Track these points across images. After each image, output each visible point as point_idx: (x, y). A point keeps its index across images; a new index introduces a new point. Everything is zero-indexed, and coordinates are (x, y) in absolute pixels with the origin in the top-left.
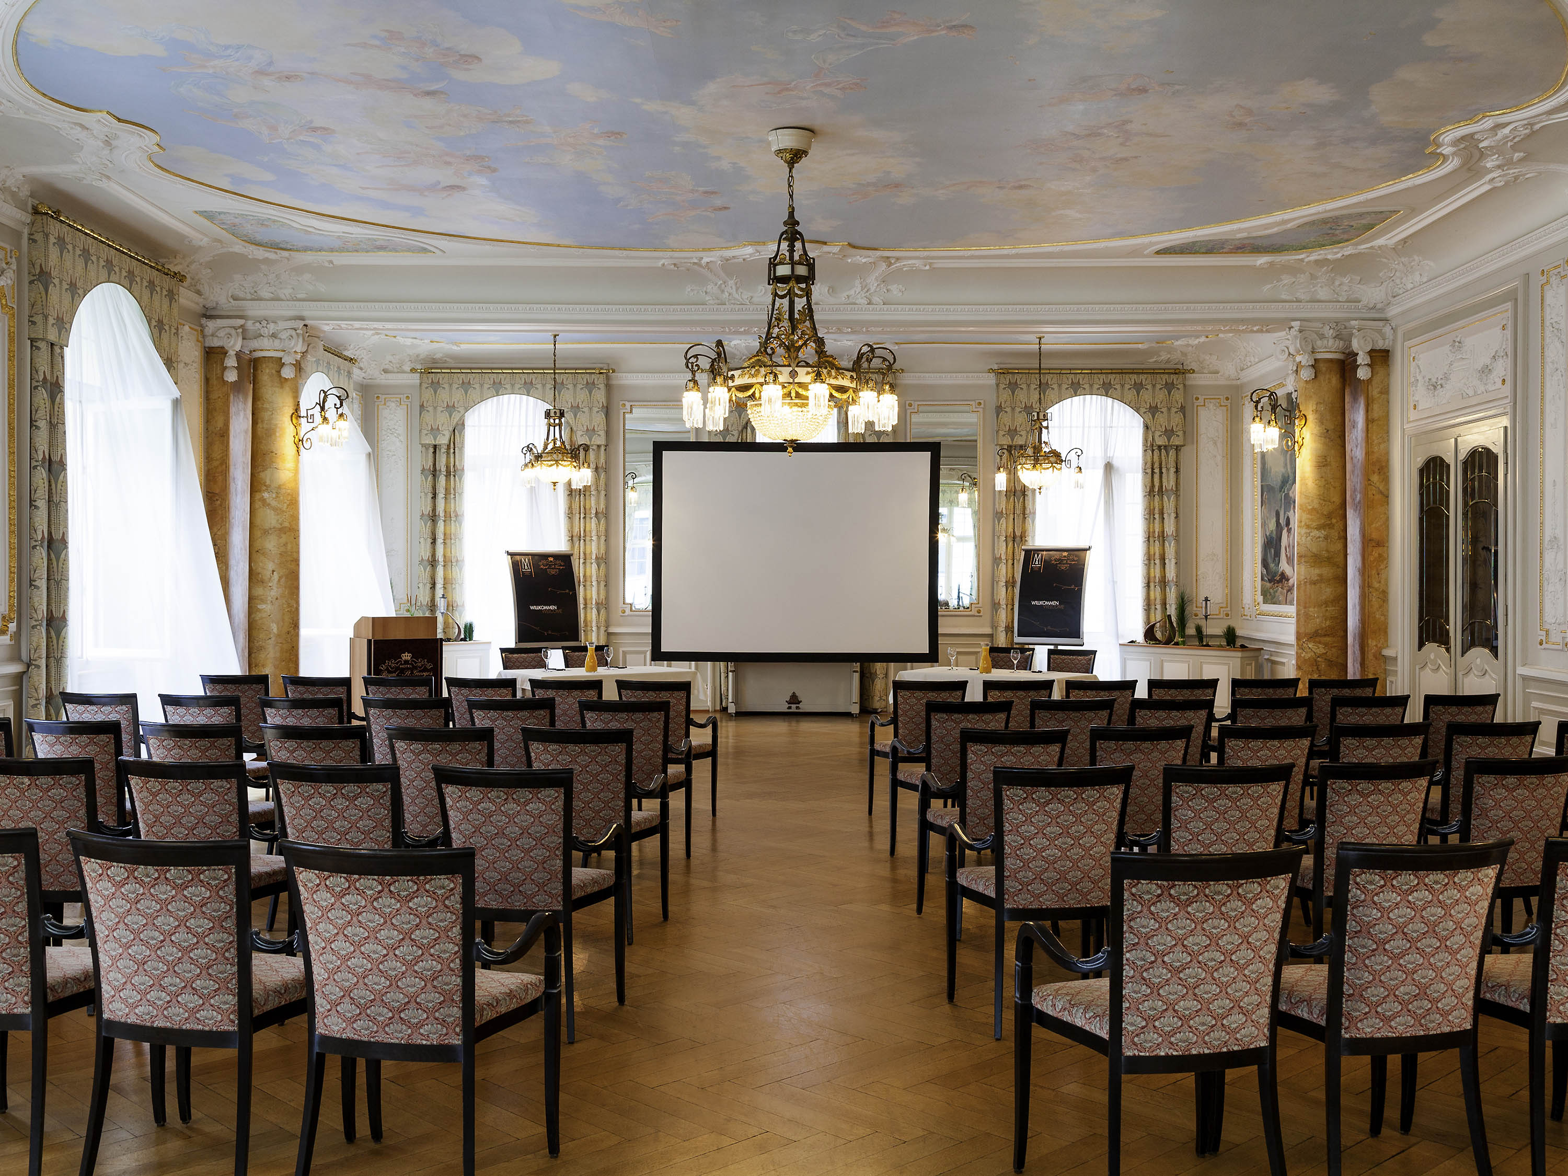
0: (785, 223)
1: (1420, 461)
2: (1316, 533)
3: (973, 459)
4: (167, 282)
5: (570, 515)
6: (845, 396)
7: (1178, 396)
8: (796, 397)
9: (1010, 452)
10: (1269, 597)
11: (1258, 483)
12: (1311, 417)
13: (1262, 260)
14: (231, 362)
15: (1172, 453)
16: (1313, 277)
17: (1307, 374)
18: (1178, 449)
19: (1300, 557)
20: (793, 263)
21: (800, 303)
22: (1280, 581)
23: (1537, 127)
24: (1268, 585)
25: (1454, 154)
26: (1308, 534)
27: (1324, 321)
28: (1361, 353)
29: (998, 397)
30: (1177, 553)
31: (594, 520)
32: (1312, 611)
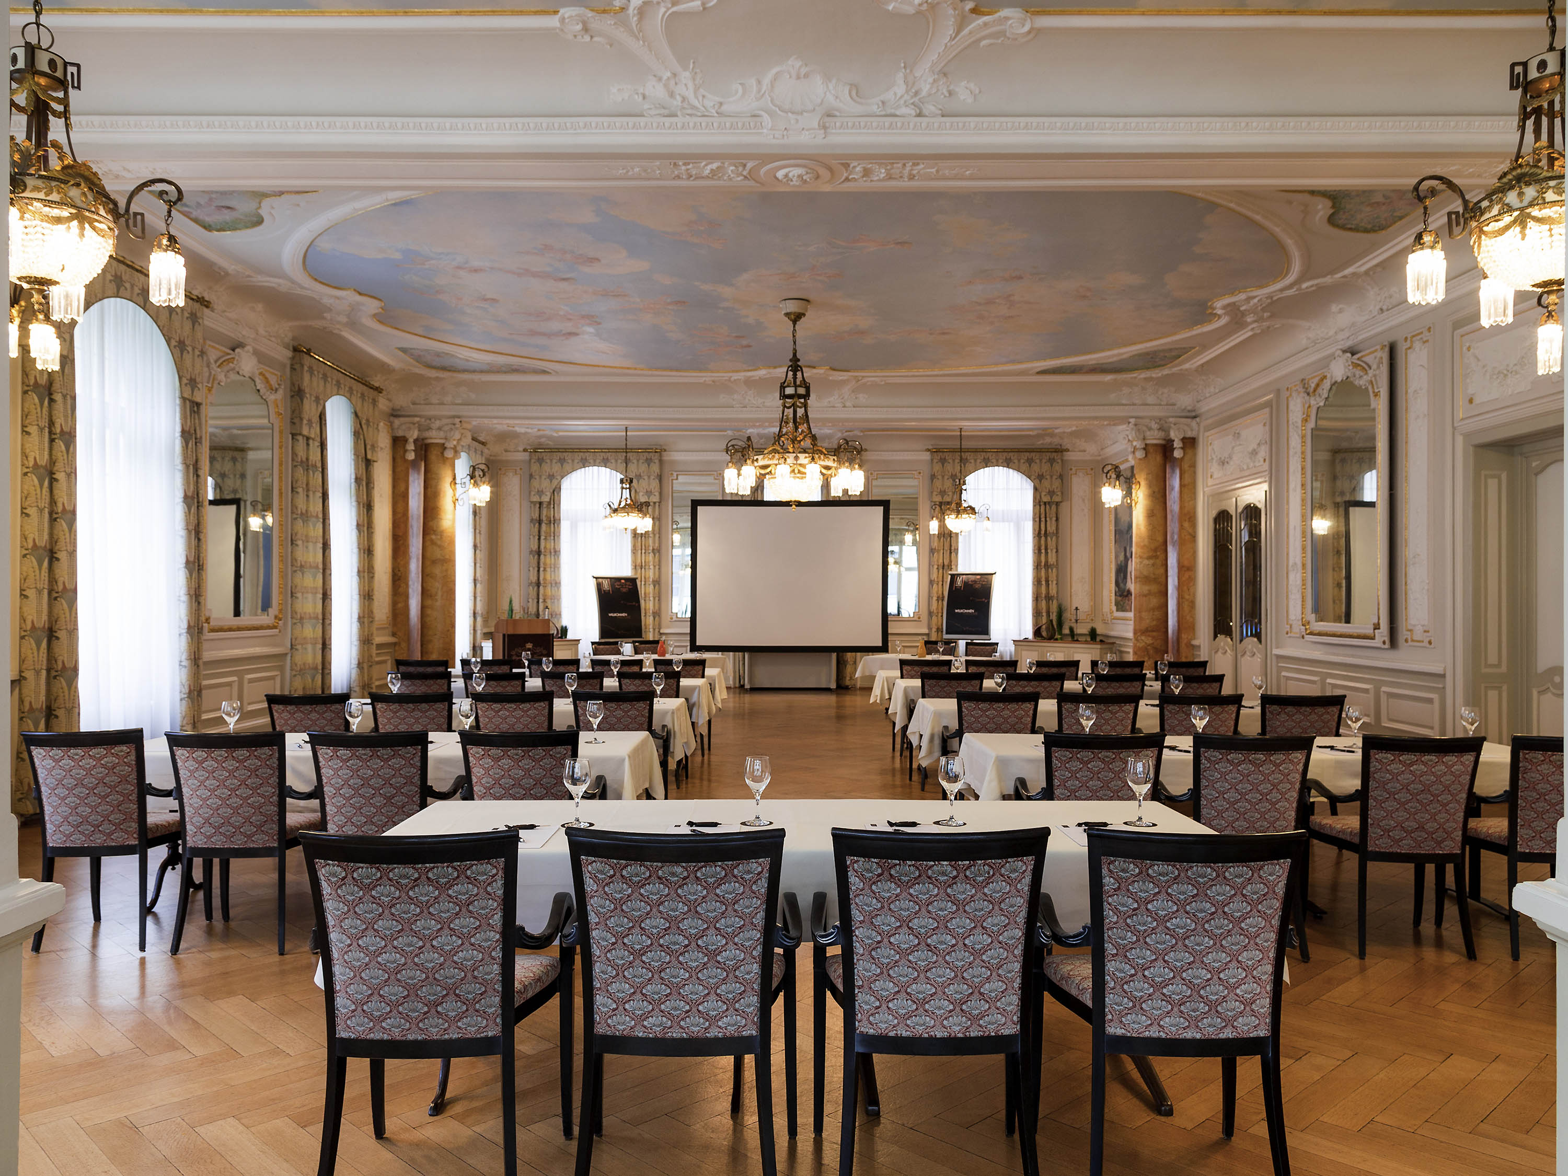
0: (791, 360)
1: (1214, 513)
2: (1146, 562)
3: (915, 510)
4: (373, 393)
5: (634, 551)
6: (829, 472)
7: (1057, 467)
8: (798, 472)
9: (940, 507)
10: (1120, 607)
11: (1113, 528)
12: (1143, 483)
13: (1108, 378)
14: (410, 446)
15: (1054, 507)
16: (1144, 389)
17: (1140, 454)
18: (1057, 504)
19: (1136, 578)
20: (796, 386)
21: (801, 411)
22: (1127, 596)
23: (1275, 298)
24: (1119, 598)
25: (1225, 314)
26: (1141, 563)
27: (1152, 418)
28: (1176, 440)
29: (932, 468)
30: (1057, 576)
31: (651, 555)
32: (1144, 614)
